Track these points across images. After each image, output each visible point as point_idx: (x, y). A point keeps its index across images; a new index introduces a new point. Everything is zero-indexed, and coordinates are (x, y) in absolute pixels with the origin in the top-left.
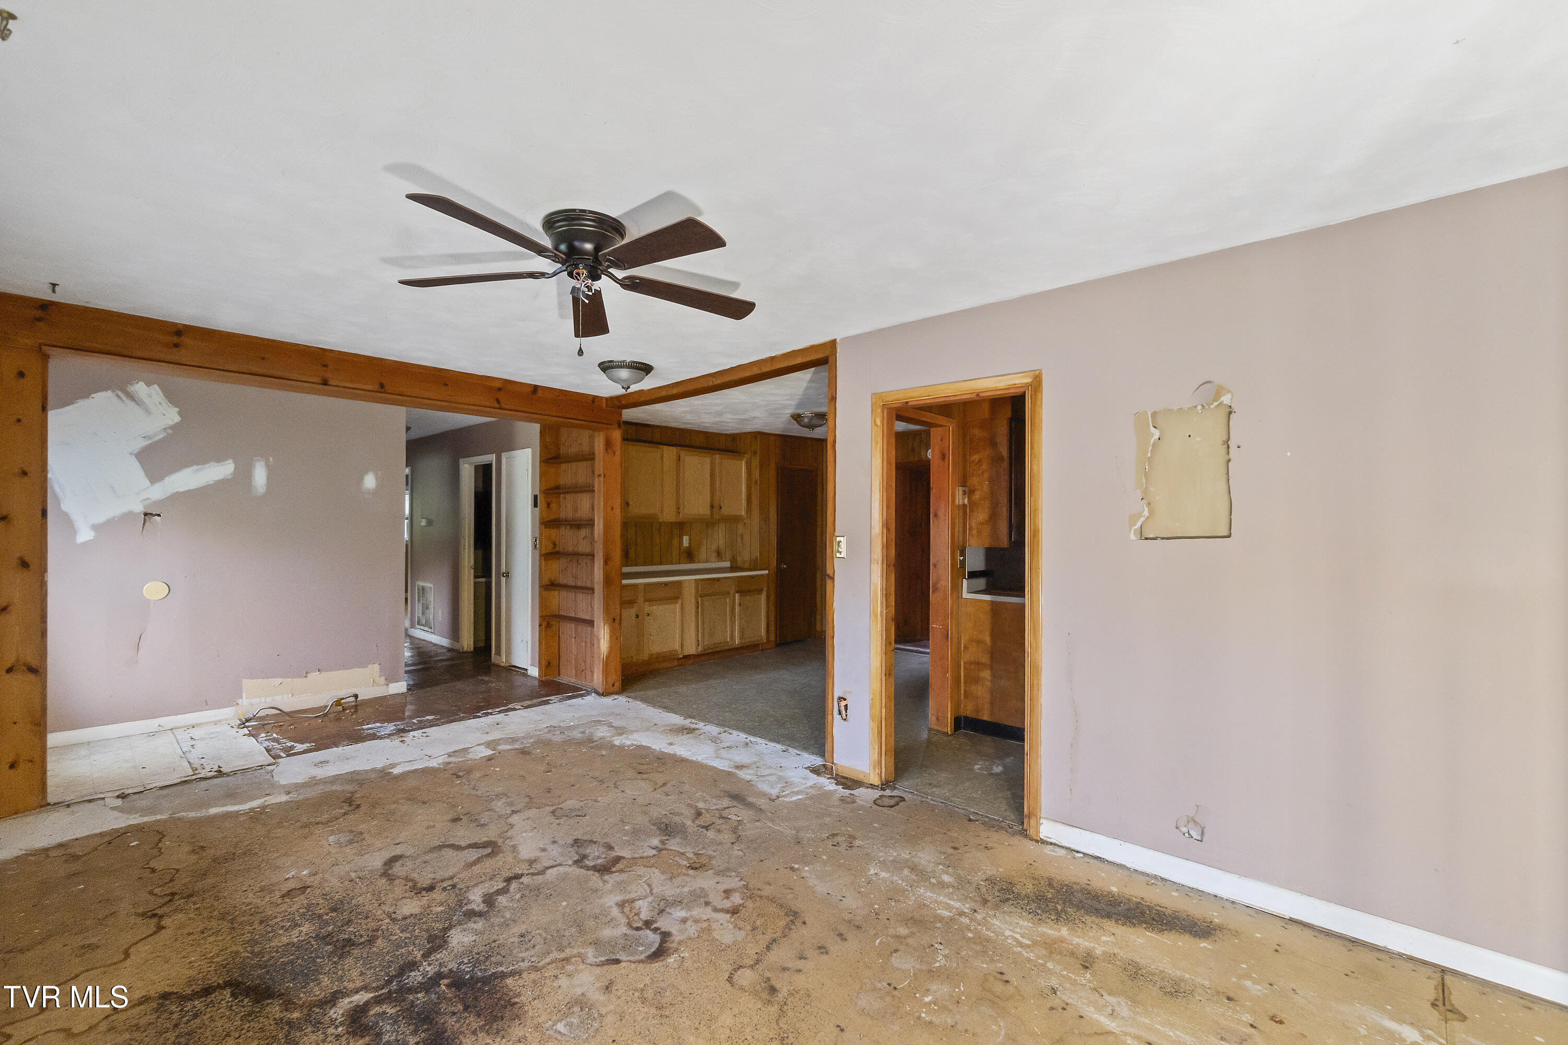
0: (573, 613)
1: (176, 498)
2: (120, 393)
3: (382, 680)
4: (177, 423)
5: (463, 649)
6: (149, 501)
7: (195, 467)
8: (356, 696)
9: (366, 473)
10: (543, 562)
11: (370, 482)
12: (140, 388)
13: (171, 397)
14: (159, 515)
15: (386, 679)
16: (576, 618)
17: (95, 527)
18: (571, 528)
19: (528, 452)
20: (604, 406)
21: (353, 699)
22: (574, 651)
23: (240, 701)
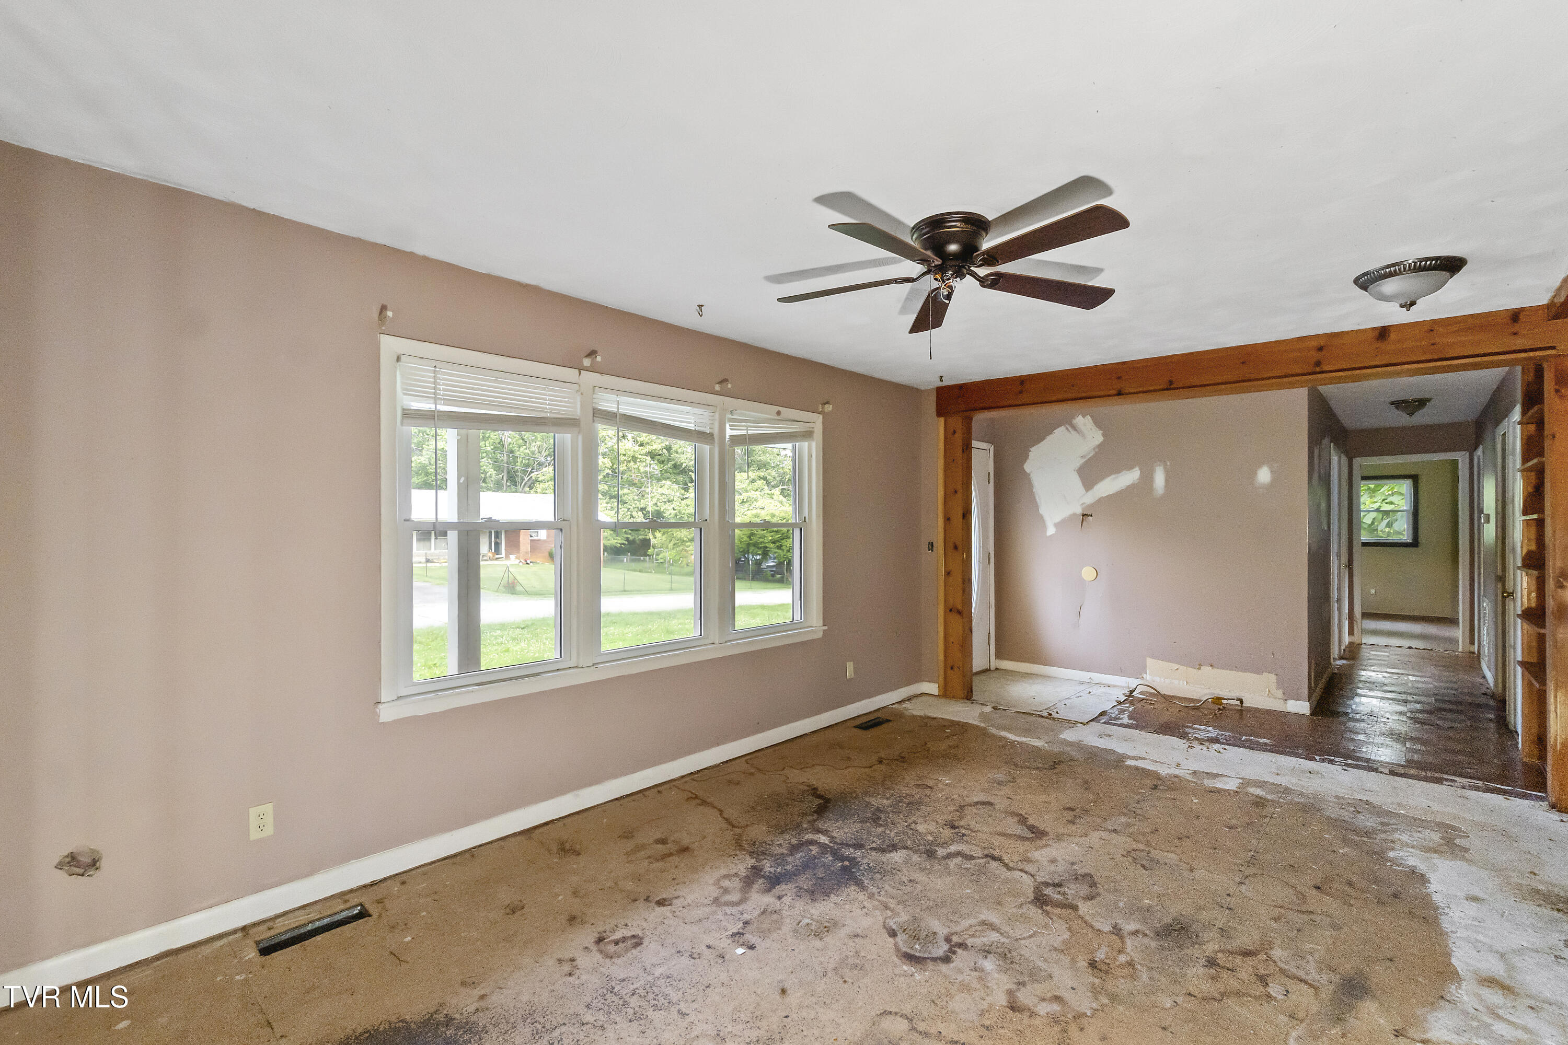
1: (1100, 501)
2: (1068, 426)
3: (1279, 693)
4: (1102, 443)
6: (1085, 505)
7: (1113, 476)
8: (1242, 702)
9: (1260, 467)
11: (1264, 475)
12: (1080, 420)
13: (1098, 423)
14: (1091, 516)
15: (1282, 694)
17: (1056, 525)
21: (1238, 703)
23: (1144, 676)
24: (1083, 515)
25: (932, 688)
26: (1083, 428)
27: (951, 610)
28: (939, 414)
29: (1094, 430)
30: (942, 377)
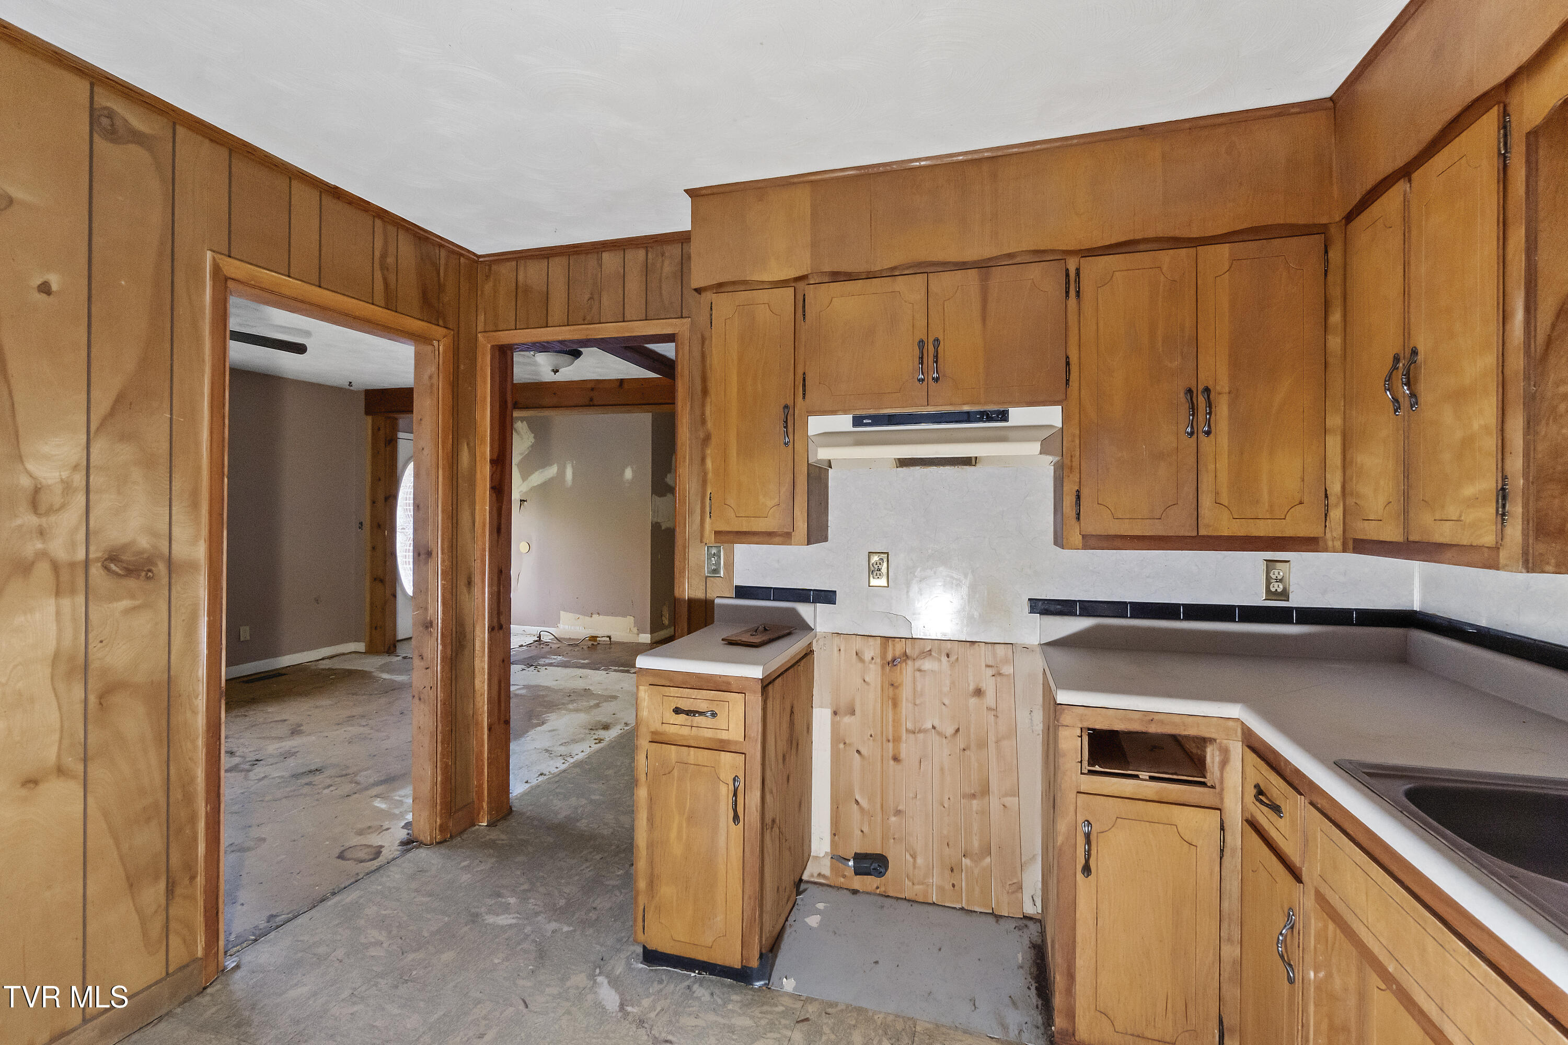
1: (532, 489)
3: (635, 630)
4: (534, 445)
6: (522, 492)
7: (541, 470)
9: (626, 467)
11: (628, 474)
12: (519, 425)
13: (532, 428)
14: (526, 501)
21: (608, 639)
23: (559, 625)
24: (521, 501)
25: (361, 647)
26: (520, 429)
27: (375, 579)
28: (367, 413)
29: (528, 433)
30: (350, 383)
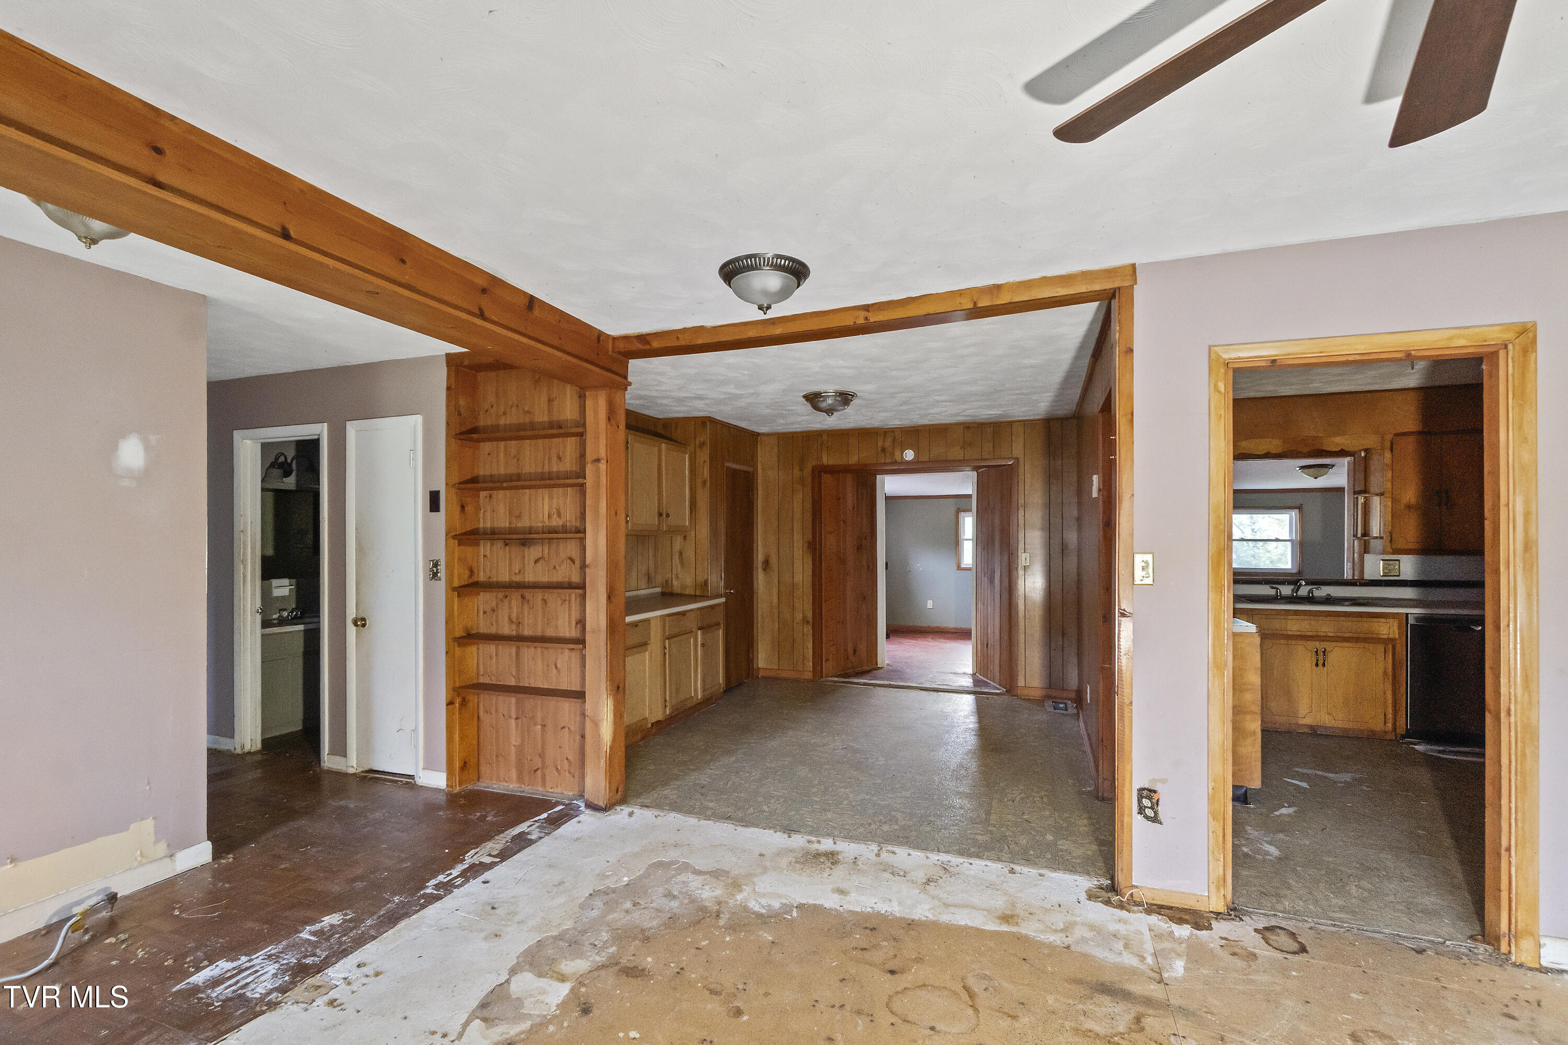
0: (513, 680)
3: (161, 848)
5: (243, 747)
9: (124, 435)
10: (456, 599)
11: (132, 453)
15: (168, 846)
16: (519, 687)
18: (506, 545)
19: (417, 421)
20: (610, 350)
21: (108, 899)
22: (515, 740)
